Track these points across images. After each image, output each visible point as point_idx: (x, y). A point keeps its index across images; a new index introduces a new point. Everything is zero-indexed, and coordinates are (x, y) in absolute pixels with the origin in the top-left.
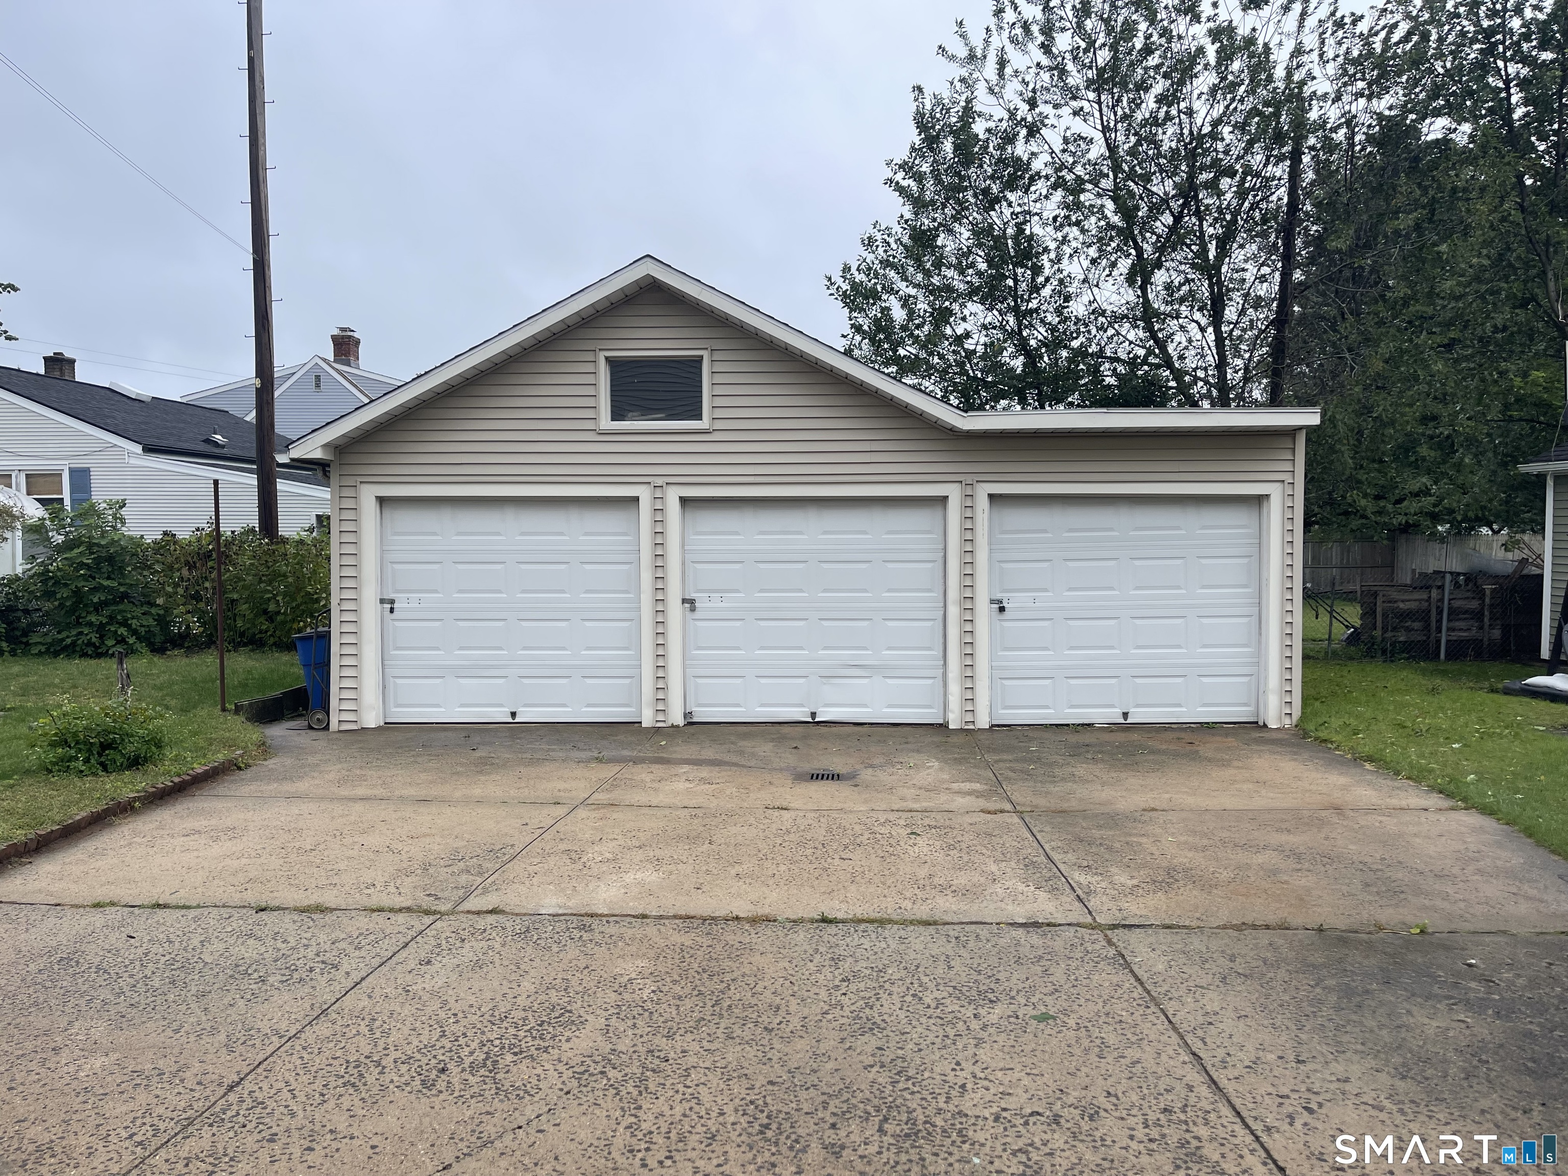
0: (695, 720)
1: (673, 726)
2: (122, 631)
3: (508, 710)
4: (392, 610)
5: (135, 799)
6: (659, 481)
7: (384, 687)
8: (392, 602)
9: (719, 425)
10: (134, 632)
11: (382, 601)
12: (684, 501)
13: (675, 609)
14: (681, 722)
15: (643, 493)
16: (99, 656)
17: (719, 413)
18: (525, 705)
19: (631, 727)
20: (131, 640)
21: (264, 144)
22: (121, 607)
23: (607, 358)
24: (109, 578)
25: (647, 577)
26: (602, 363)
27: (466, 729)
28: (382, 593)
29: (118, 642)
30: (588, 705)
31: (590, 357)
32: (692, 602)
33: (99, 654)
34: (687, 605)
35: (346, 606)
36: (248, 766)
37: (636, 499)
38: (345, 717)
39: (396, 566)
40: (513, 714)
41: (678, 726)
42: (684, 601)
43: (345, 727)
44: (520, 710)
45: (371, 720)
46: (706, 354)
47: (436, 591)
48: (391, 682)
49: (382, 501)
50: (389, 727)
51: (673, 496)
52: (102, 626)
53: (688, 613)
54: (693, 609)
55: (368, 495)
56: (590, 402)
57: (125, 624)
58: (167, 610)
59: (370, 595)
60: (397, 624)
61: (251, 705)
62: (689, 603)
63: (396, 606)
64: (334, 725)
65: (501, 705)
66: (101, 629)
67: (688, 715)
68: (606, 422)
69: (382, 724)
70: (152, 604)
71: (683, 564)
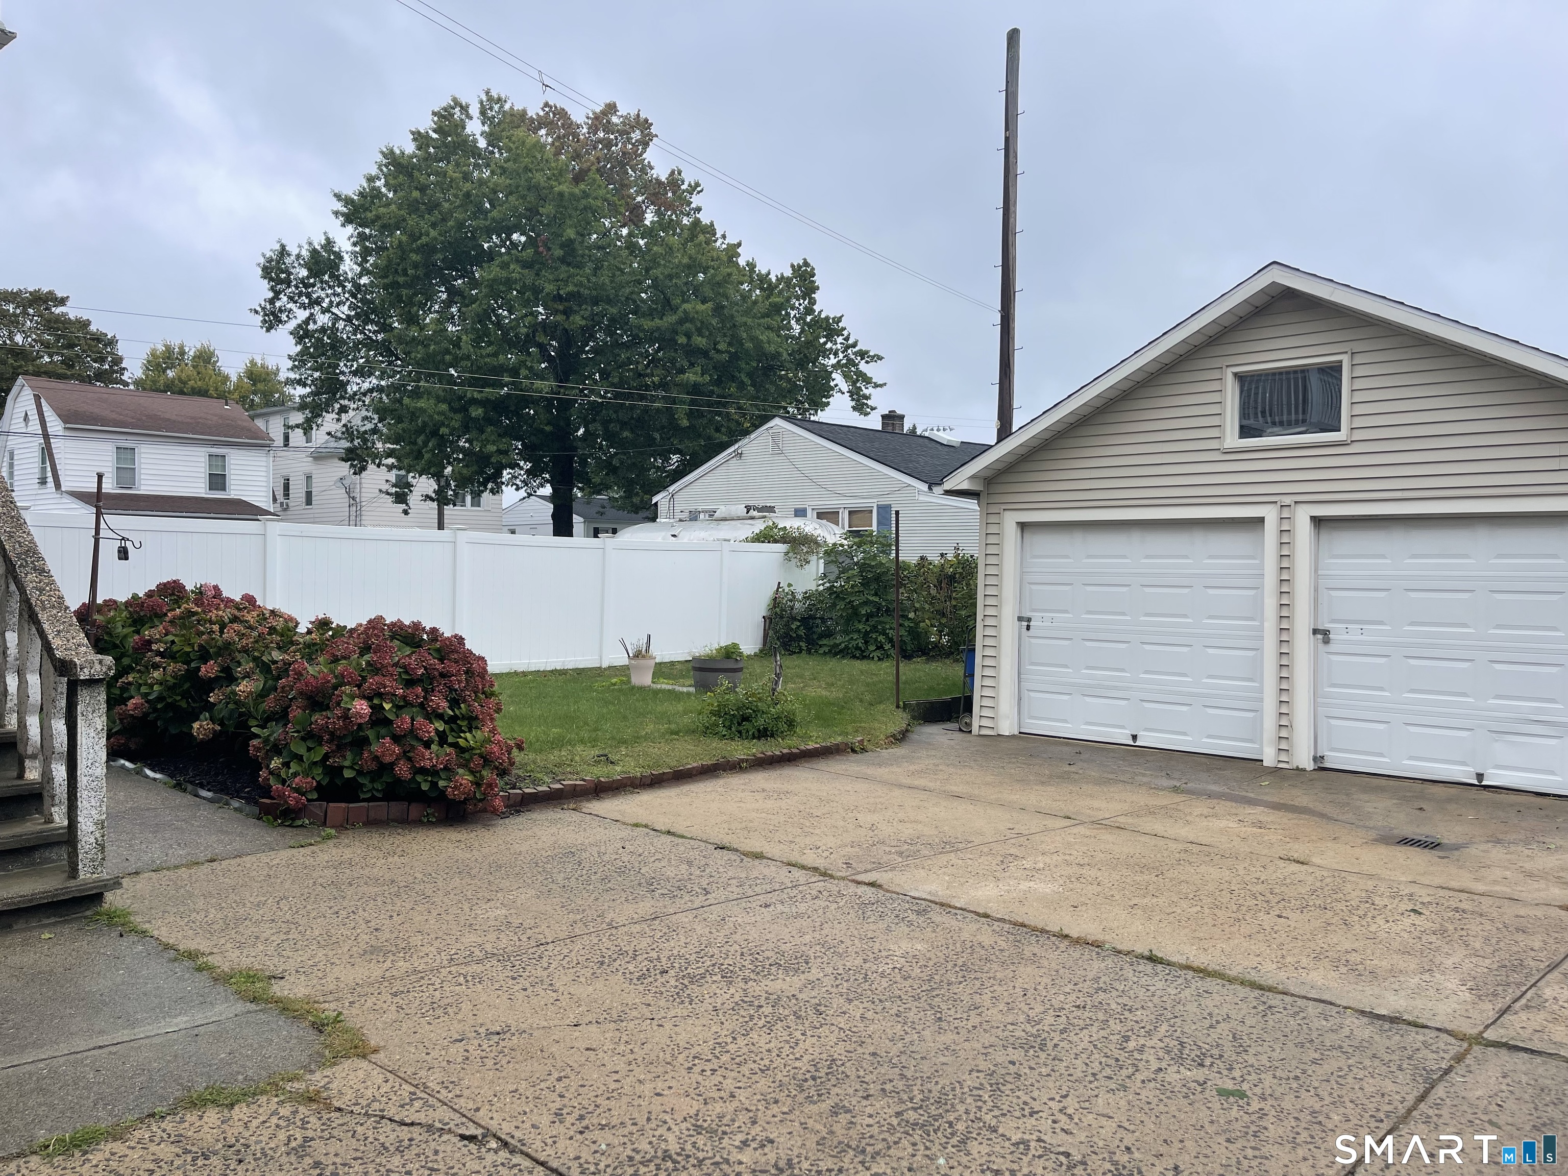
0: (1327, 765)
1: (1298, 769)
2: (881, 638)
3: (1128, 732)
4: (1028, 628)
5: (742, 760)
6: (1287, 500)
7: (1020, 699)
8: (1029, 620)
9: (1357, 435)
10: (891, 641)
11: (1020, 619)
12: (1318, 521)
13: (1303, 641)
14: (1310, 766)
15: (1270, 514)
16: (863, 657)
17: (1358, 422)
18: (1146, 730)
19: (1252, 764)
20: (887, 646)
21: (1015, 212)
22: (882, 619)
23: (1236, 375)
24: (876, 594)
25: (1270, 603)
26: (1230, 380)
27: (1078, 745)
28: (1020, 611)
29: (878, 648)
30: (1209, 737)
31: (1216, 374)
32: (1326, 633)
33: (863, 656)
34: (1320, 636)
35: (989, 621)
36: (864, 750)
37: (1261, 520)
38: (985, 723)
39: (1034, 587)
40: (1134, 737)
41: (1304, 770)
42: (1315, 632)
43: (984, 732)
44: (1140, 734)
45: (1007, 727)
46: (1345, 360)
47: (1066, 612)
48: (1025, 694)
49: (1023, 526)
50: (1023, 735)
51: (1303, 517)
52: (866, 633)
53: (1321, 646)
54: (1326, 641)
55: (1010, 520)
56: (1215, 421)
57: (884, 633)
58: (917, 624)
59: (1008, 614)
60: (1033, 641)
61: (918, 704)
62: (1323, 634)
63: (1032, 624)
64: (975, 729)
65: (1122, 727)
66: (866, 636)
67: (1318, 759)
68: (1232, 439)
69: (1016, 733)
70: (905, 617)
71: (1316, 590)
